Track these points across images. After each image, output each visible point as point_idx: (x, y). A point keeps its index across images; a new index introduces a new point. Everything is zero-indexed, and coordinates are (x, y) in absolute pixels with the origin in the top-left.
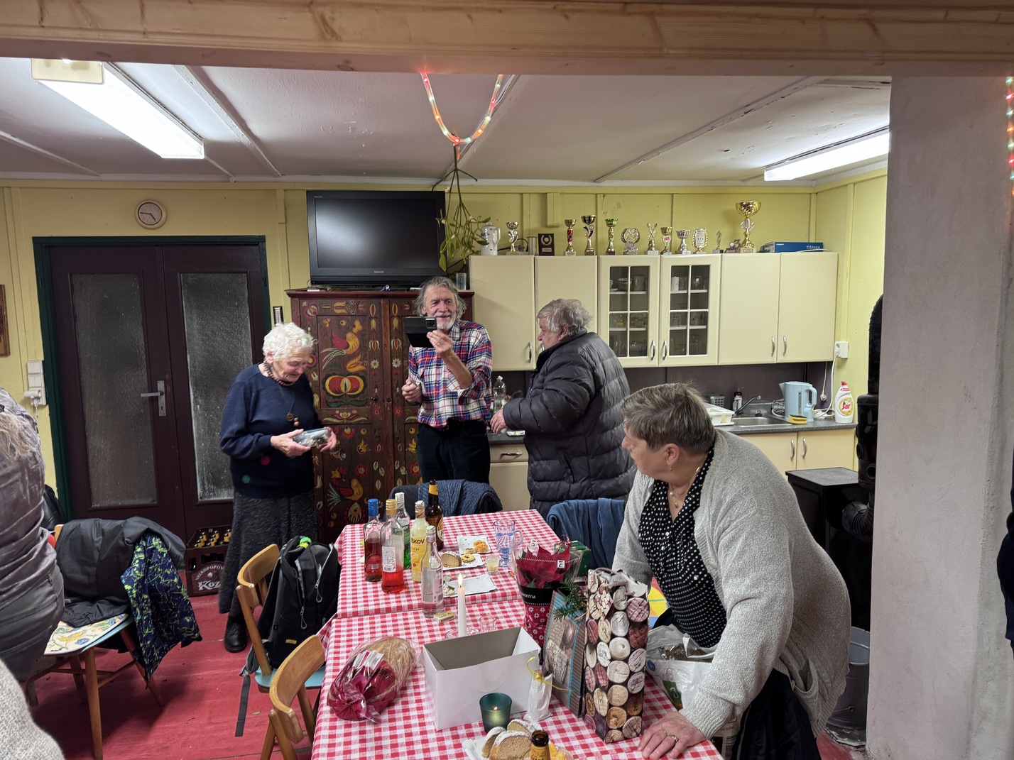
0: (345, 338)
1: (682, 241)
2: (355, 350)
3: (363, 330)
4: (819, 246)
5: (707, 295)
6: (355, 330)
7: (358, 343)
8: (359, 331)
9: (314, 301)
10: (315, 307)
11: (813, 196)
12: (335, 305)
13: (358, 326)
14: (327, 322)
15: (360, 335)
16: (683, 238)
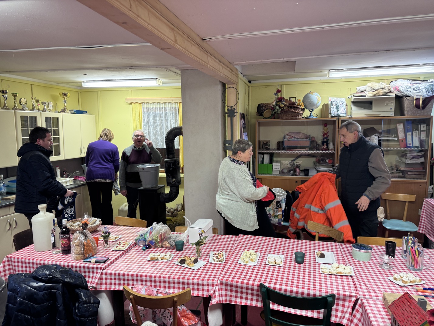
1: (44, 107)
4: (86, 112)
5: (58, 130)
11: (79, 93)
16: (44, 105)
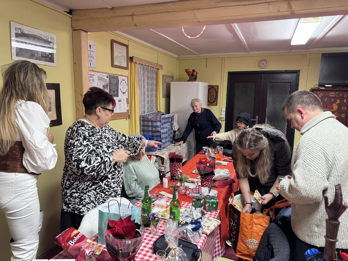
0: (332, 106)
2: (335, 110)
3: (341, 103)
6: (337, 103)
7: (337, 107)
8: (338, 103)
9: (322, 92)
10: (322, 94)
12: (330, 94)
13: (338, 101)
14: (326, 100)
15: (339, 105)
